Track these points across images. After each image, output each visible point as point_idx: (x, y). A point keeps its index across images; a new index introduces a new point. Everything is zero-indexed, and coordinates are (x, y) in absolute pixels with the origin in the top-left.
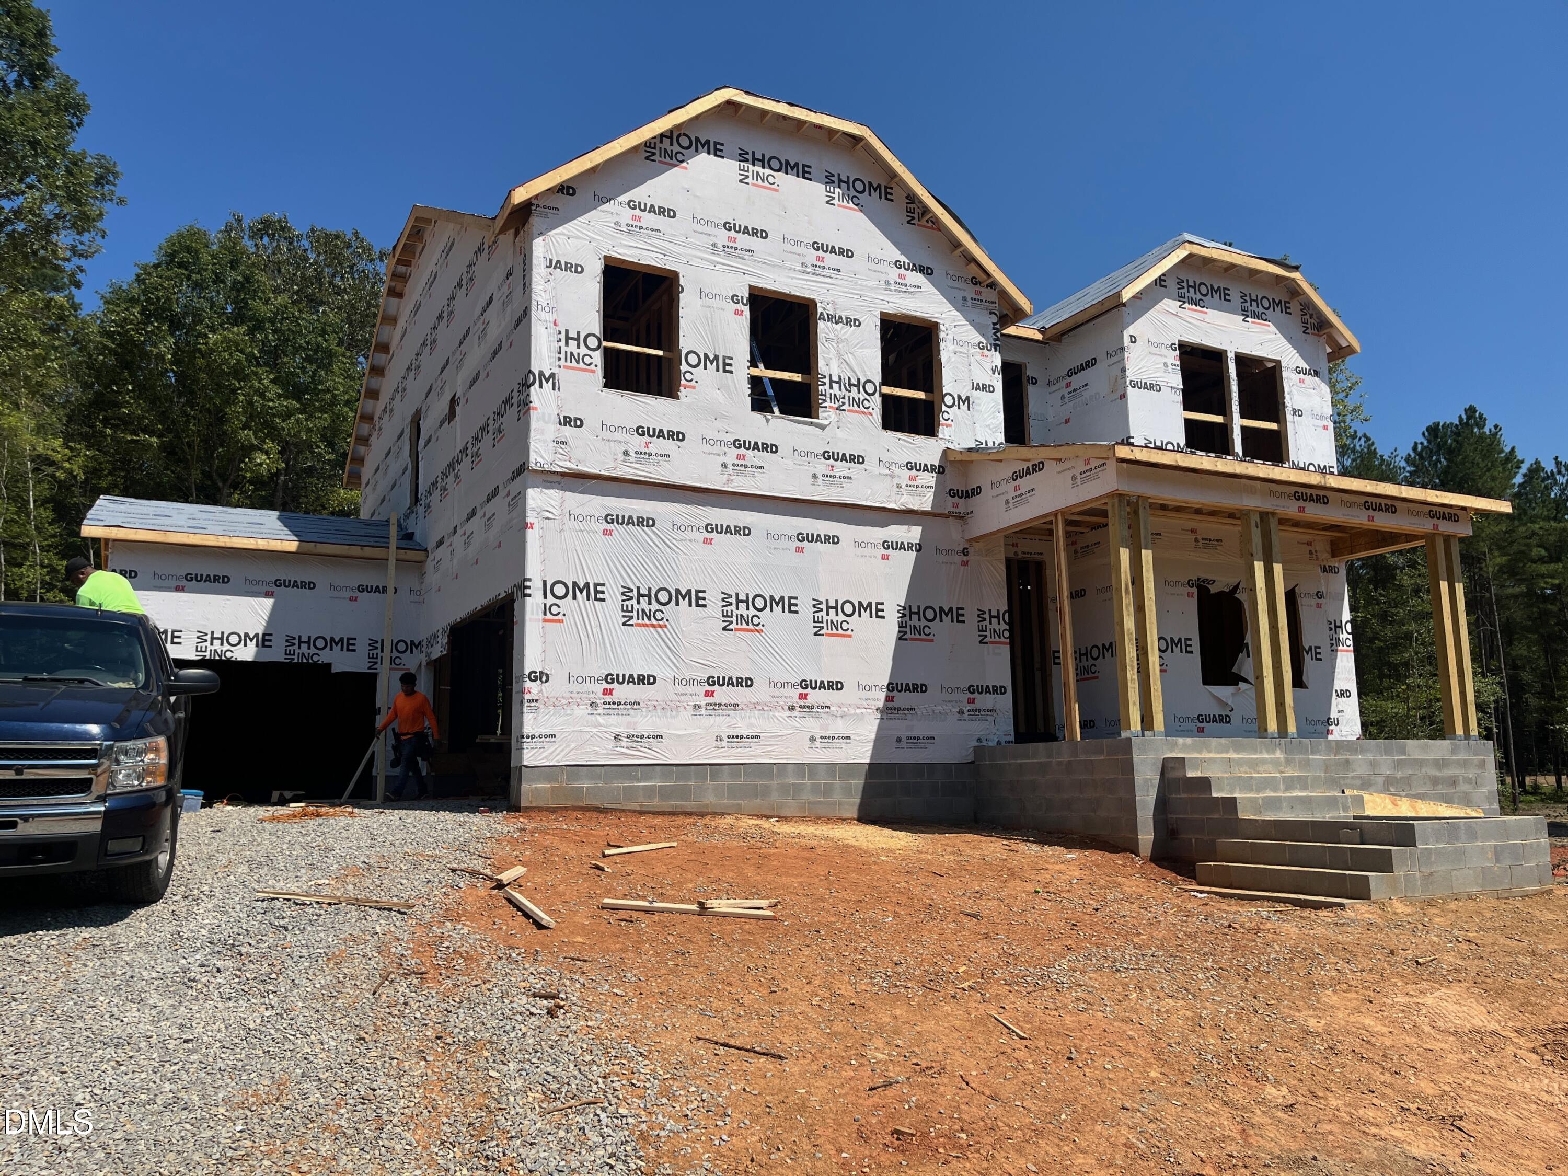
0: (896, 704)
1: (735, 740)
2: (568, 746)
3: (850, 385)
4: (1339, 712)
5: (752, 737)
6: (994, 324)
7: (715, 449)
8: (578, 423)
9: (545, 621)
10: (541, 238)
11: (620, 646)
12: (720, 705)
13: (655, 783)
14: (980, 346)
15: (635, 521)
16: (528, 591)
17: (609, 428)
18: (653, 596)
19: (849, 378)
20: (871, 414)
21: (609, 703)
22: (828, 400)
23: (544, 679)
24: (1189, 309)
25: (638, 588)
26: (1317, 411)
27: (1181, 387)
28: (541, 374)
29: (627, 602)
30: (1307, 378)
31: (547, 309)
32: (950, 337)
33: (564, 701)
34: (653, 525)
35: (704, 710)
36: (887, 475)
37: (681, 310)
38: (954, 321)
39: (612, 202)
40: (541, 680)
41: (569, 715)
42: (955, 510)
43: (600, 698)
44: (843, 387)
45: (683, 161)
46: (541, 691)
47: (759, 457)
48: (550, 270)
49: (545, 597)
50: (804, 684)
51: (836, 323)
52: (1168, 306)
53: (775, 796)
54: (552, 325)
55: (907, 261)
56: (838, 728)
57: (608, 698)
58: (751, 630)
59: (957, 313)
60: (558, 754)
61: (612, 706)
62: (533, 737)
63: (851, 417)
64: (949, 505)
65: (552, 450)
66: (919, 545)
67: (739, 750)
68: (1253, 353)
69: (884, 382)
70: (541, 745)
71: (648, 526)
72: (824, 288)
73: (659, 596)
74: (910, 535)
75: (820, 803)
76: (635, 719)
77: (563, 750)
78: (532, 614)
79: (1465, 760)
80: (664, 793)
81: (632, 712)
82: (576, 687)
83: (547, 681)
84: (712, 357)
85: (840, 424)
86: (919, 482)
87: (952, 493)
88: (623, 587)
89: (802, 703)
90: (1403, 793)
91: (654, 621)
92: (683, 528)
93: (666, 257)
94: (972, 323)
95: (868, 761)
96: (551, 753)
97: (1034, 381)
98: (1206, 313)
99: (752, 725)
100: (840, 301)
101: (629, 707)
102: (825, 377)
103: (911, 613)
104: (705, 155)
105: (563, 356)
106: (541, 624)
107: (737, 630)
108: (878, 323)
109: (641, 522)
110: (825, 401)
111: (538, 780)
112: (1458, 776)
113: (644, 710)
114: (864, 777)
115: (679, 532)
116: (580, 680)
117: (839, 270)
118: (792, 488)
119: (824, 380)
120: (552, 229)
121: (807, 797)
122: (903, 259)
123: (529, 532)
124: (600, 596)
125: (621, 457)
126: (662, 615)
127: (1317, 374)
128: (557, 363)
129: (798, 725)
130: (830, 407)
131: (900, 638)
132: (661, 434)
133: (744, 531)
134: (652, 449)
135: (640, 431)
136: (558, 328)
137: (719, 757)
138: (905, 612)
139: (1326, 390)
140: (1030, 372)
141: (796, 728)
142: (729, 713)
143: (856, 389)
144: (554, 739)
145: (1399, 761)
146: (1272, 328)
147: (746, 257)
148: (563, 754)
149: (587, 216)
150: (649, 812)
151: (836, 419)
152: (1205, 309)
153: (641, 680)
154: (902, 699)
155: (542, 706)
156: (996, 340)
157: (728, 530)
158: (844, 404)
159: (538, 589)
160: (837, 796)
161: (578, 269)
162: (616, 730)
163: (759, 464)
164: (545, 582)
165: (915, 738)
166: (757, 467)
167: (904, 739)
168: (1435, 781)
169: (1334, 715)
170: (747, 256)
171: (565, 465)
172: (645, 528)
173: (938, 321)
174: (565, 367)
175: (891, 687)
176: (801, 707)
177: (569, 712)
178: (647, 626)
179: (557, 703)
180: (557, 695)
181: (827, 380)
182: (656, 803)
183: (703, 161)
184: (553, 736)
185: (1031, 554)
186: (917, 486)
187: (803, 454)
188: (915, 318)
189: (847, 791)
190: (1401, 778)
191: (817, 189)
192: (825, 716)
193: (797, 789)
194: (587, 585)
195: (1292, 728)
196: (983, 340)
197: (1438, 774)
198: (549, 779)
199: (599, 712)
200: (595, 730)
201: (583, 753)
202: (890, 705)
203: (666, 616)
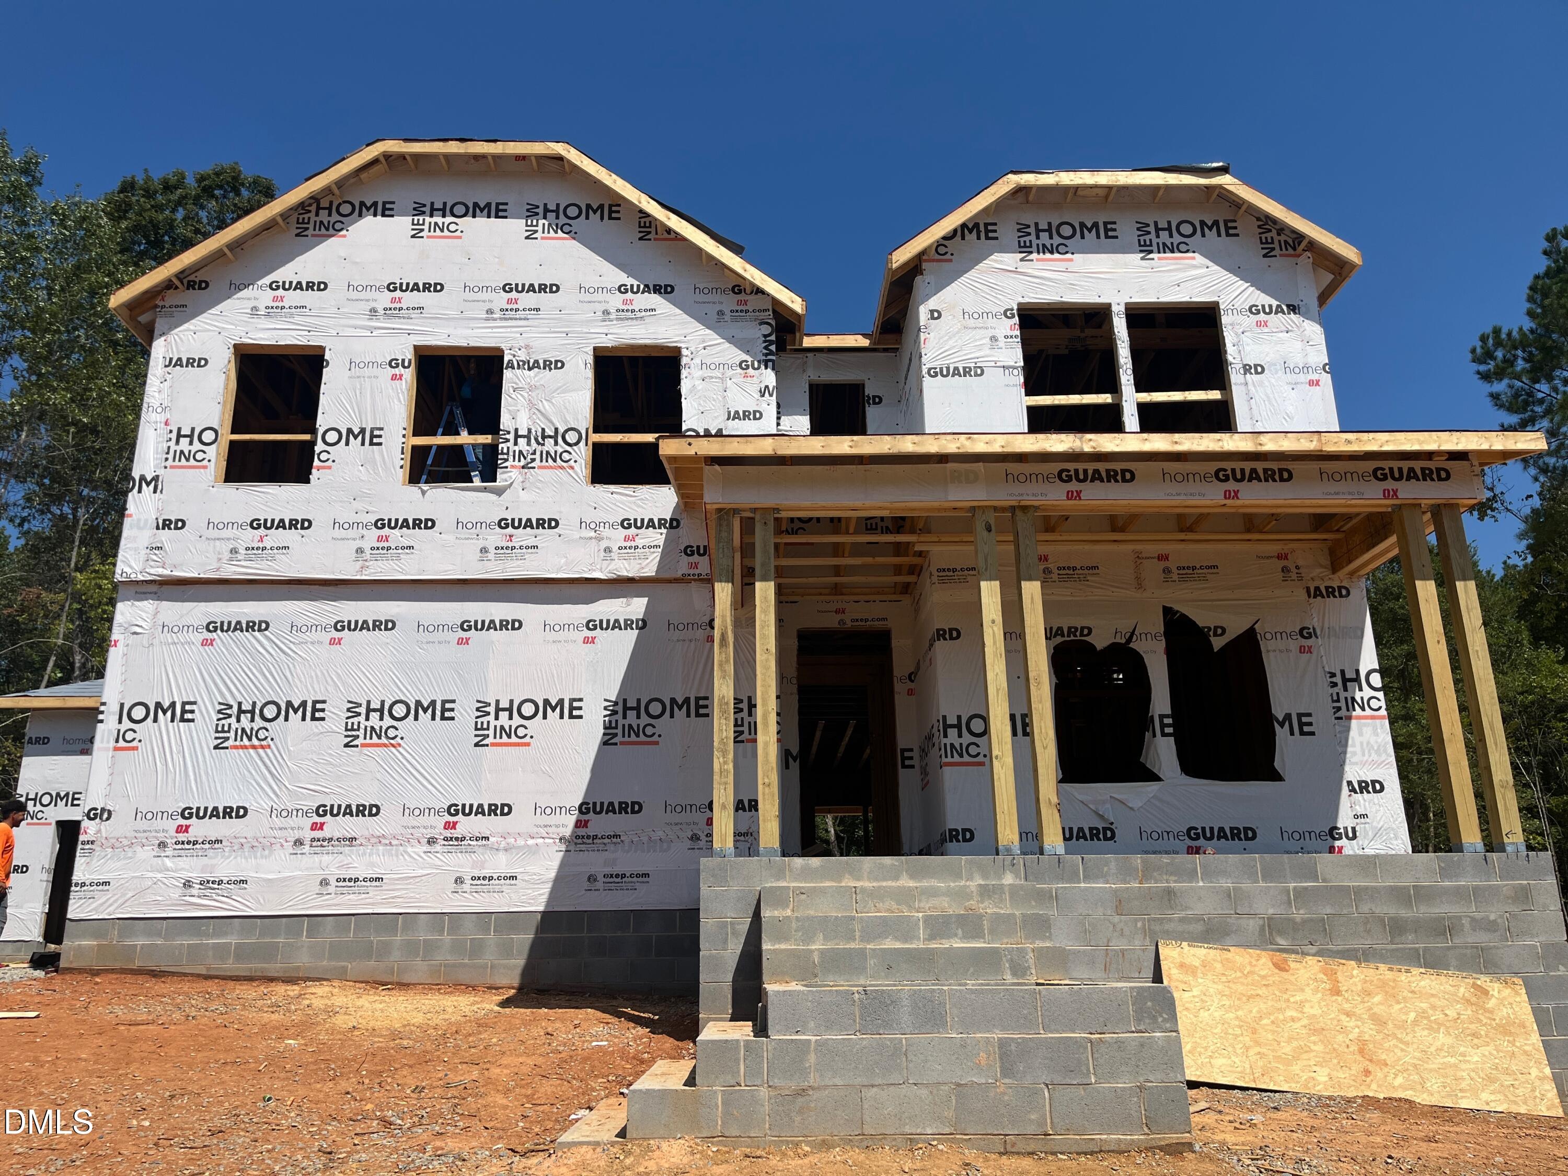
0: (591, 830)
1: (348, 883)
2: (124, 895)
3: (544, 437)
4: (1356, 817)
5: (371, 880)
6: (765, 336)
7: (351, 533)
8: (180, 524)
9: (116, 749)
10: (163, 339)
11: (207, 773)
12: (330, 840)
13: (232, 940)
14: (743, 366)
15: (244, 626)
16: (101, 717)
17: (216, 526)
18: (257, 711)
19: (543, 430)
20: (572, 468)
21: (183, 843)
22: (511, 458)
23: (105, 816)
24: (1038, 260)
25: (240, 704)
26: (1297, 360)
27: (1022, 364)
28: (143, 478)
29: (223, 722)
30: (1276, 320)
31: (159, 410)
32: (697, 361)
33: (126, 842)
34: (266, 629)
35: (307, 847)
36: (591, 538)
37: (323, 386)
38: (704, 341)
39: (251, 287)
40: (101, 818)
41: (131, 858)
42: (692, 572)
43: (171, 836)
44: (533, 441)
45: (342, 230)
46: (99, 831)
47: (408, 536)
48: (168, 369)
49: (120, 722)
50: (453, 810)
51: (530, 369)
52: (1001, 262)
53: (396, 955)
54: (163, 425)
55: (636, 283)
56: (499, 864)
57: (182, 837)
58: (385, 745)
59: (708, 331)
60: (111, 905)
61: (187, 846)
62: (83, 885)
63: (543, 475)
64: (683, 566)
65: (143, 557)
66: (643, 620)
67: (351, 896)
68: (1161, 300)
69: (596, 430)
70: (89, 895)
71: (260, 630)
72: (516, 332)
73: (265, 711)
74: (629, 609)
75: (464, 965)
76: (214, 862)
77: (115, 901)
78: (102, 742)
79: (1476, 889)
80: (241, 952)
81: (211, 853)
82: (143, 825)
83: (108, 819)
84: (356, 431)
85: (527, 485)
86: (639, 542)
87: (688, 551)
88: (220, 703)
89: (448, 833)
90: (1313, 949)
91: (255, 741)
92: (304, 629)
93: (311, 333)
94: (732, 340)
95: (541, 908)
96: (102, 904)
97: (878, 401)
98: (1071, 260)
99: (372, 865)
100: (535, 344)
101: (207, 846)
102: (509, 433)
103: (626, 708)
104: (370, 218)
105: (171, 456)
106: (111, 753)
107: (363, 745)
108: (590, 360)
109: (251, 626)
110: (506, 460)
111: (83, 936)
112: (1460, 918)
113: (227, 849)
114: (533, 930)
115: (299, 634)
116: (149, 816)
117: (538, 310)
118: (451, 567)
119: (507, 436)
120: (176, 327)
121: (443, 957)
122: (630, 281)
123: (112, 650)
124: (188, 716)
125: (227, 555)
126: (267, 734)
127: (1293, 309)
128: (163, 464)
129: (440, 863)
130: (512, 467)
131: (605, 743)
132: (281, 525)
133: (389, 625)
134: (268, 543)
135: (255, 524)
136: (169, 428)
137: (321, 907)
138: (616, 708)
139: (1314, 331)
140: (869, 391)
141: (437, 867)
142: (341, 849)
143: (552, 441)
144: (107, 887)
145: (1299, 893)
146: (1199, 259)
147: (413, 316)
148: (116, 905)
149: (220, 307)
150: (217, 977)
151: (521, 480)
152: (1069, 256)
153: (228, 812)
154: (600, 824)
155: (98, 849)
156: (766, 355)
157: (365, 626)
158: (533, 460)
159: (114, 714)
160: (489, 957)
161: (201, 363)
162: (186, 875)
163: (406, 544)
164: (122, 705)
165: (617, 876)
166: (403, 548)
167: (600, 878)
168: (1397, 928)
169: (1344, 821)
170: (415, 314)
171: (158, 571)
172: (257, 634)
173: (679, 345)
174: (172, 467)
175: (584, 808)
176: (446, 839)
177: (130, 855)
178: (245, 747)
179: (117, 844)
180: (117, 836)
181: (511, 437)
182: (230, 966)
183: (369, 224)
184: (107, 883)
185: (867, 620)
186: (636, 547)
187: (469, 525)
188: (646, 346)
189: (506, 950)
190: (1304, 922)
191: (515, 226)
192: (481, 850)
193: (430, 947)
194: (173, 705)
195: (1053, 839)
196: (745, 357)
197: (1404, 913)
198: (96, 935)
199: (167, 854)
200: (159, 876)
201: (140, 904)
202: (582, 832)
203: (271, 734)
